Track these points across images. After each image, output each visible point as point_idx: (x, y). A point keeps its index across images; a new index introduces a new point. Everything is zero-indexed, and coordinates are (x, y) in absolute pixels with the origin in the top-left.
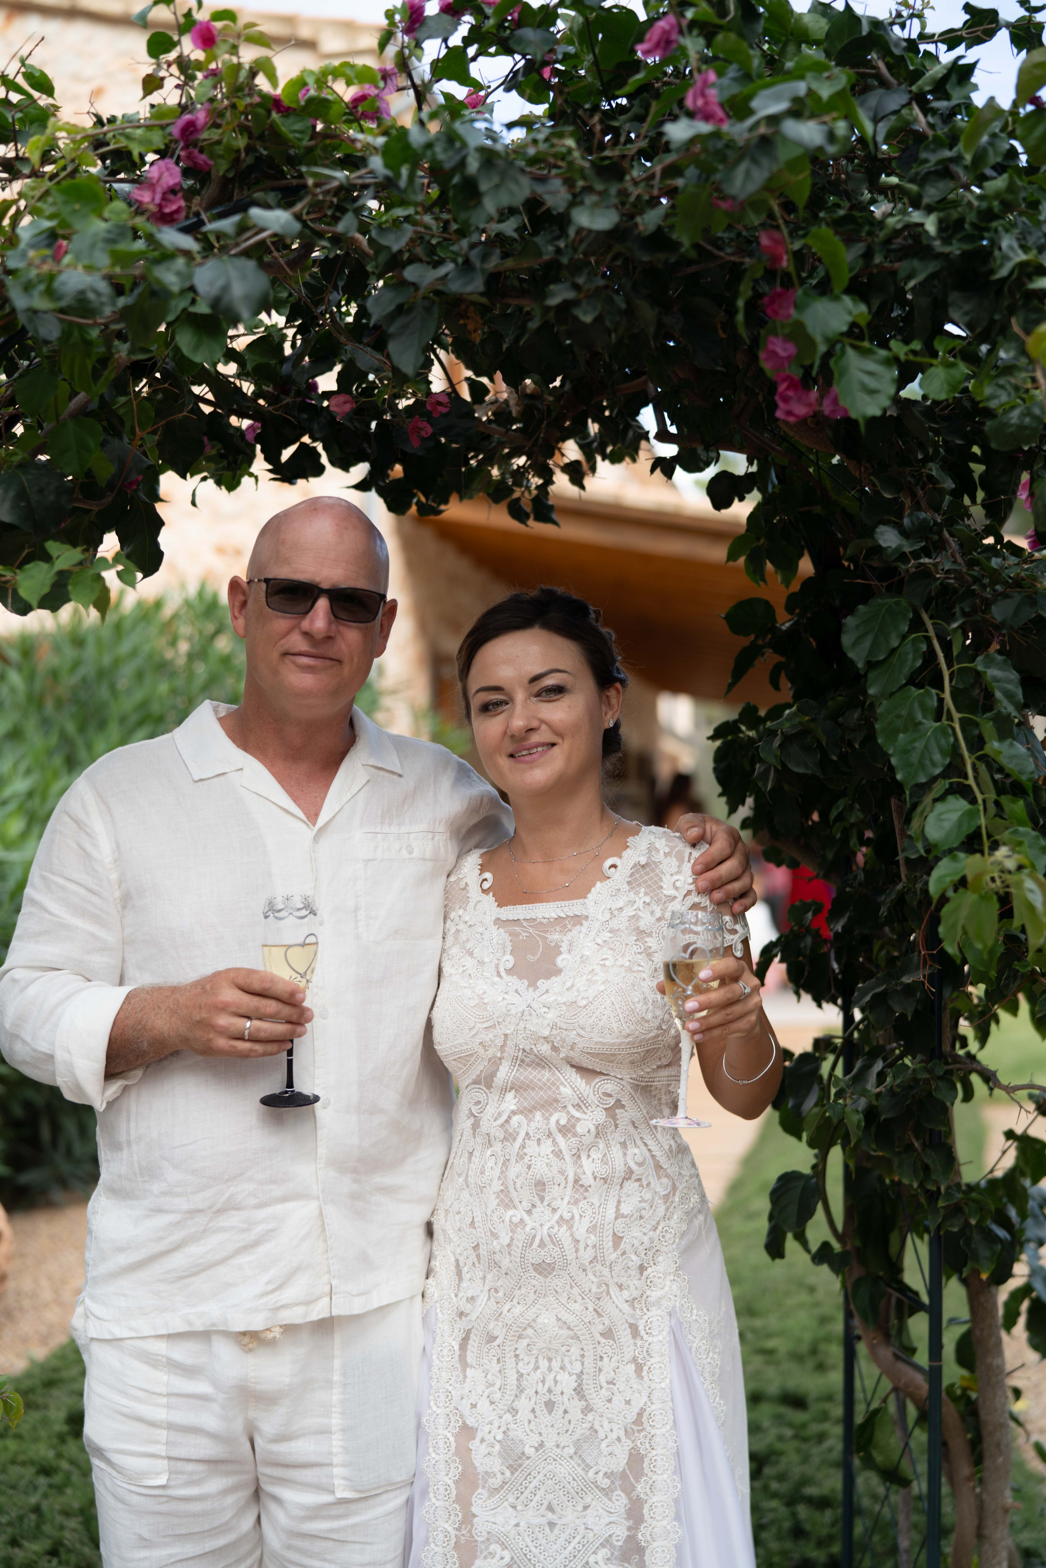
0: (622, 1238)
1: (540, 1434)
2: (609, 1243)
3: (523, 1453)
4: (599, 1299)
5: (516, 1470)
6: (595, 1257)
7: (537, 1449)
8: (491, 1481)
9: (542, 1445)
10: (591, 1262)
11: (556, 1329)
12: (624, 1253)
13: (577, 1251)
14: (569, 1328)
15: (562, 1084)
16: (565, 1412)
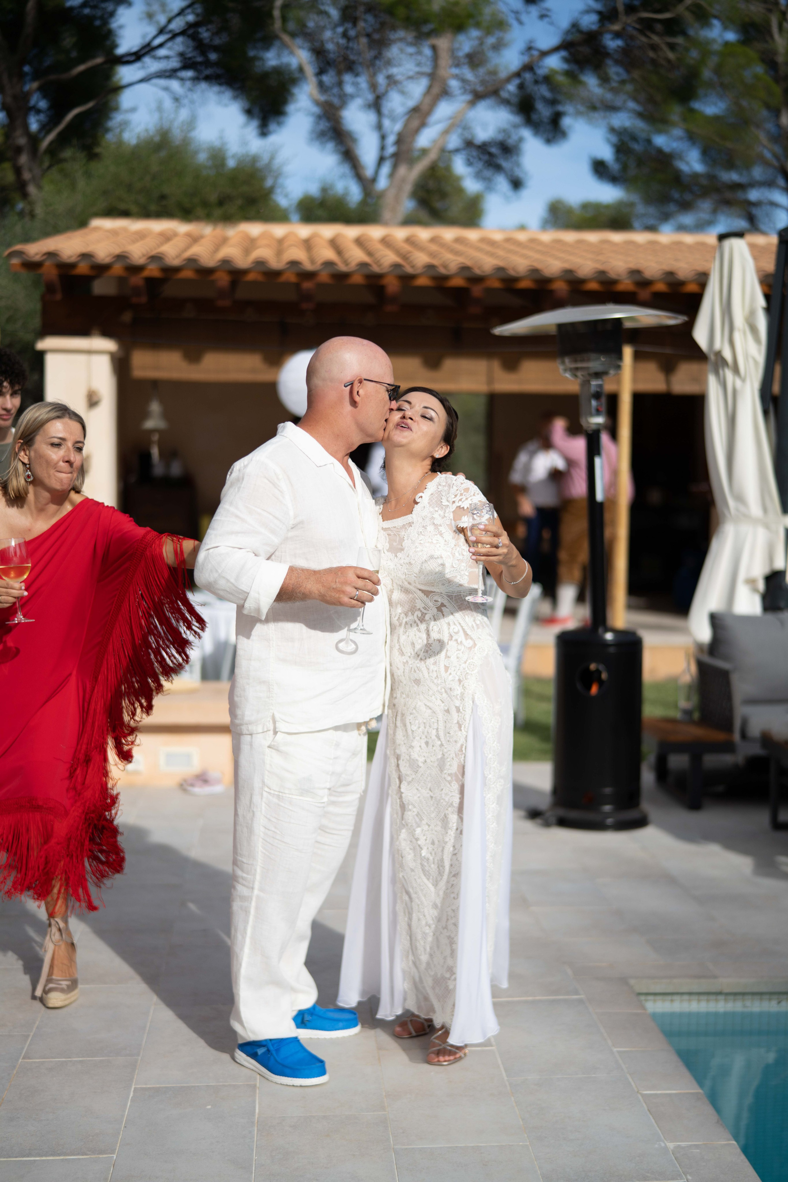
0: (449, 667)
1: (424, 757)
2: (442, 669)
3: (418, 765)
4: (442, 695)
5: (417, 773)
6: (437, 676)
7: (424, 764)
8: (407, 778)
9: (426, 761)
10: (435, 678)
11: (425, 709)
12: (450, 674)
13: (429, 673)
14: (430, 709)
15: (417, 599)
16: (433, 746)
